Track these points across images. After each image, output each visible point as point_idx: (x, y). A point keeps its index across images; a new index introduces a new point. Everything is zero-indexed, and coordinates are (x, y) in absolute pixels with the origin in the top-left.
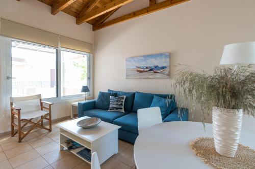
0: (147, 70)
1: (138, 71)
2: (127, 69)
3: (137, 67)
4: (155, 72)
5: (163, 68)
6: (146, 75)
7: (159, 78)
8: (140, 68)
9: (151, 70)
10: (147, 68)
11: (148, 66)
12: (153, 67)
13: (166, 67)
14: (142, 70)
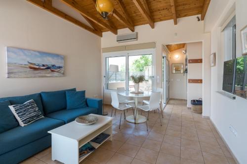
0: (44, 68)
1: (31, 68)
4: (52, 71)
5: (60, 67)
7: (56, 77)
8: (34, 64)
9: (48, 68)
10: (43, 66)
12: (50, 66)
13: (62, 67)
14: (37, 67)
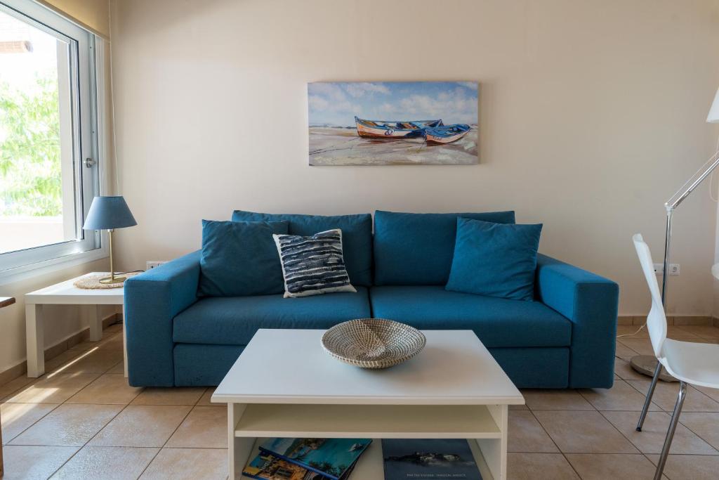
0: (403, 133)
1: (364, 136)
2: (313, 128)
3: (358, 120)
4: (431, 143)
5: (458, 129)
6: (397, 151)
7: (444, 164)
8: (374, 124)
9: (417, 134)
10: (401, 126)
11: (403, 120)
12: (422, 126)
13: (467, 128)
14: (381, 132)
